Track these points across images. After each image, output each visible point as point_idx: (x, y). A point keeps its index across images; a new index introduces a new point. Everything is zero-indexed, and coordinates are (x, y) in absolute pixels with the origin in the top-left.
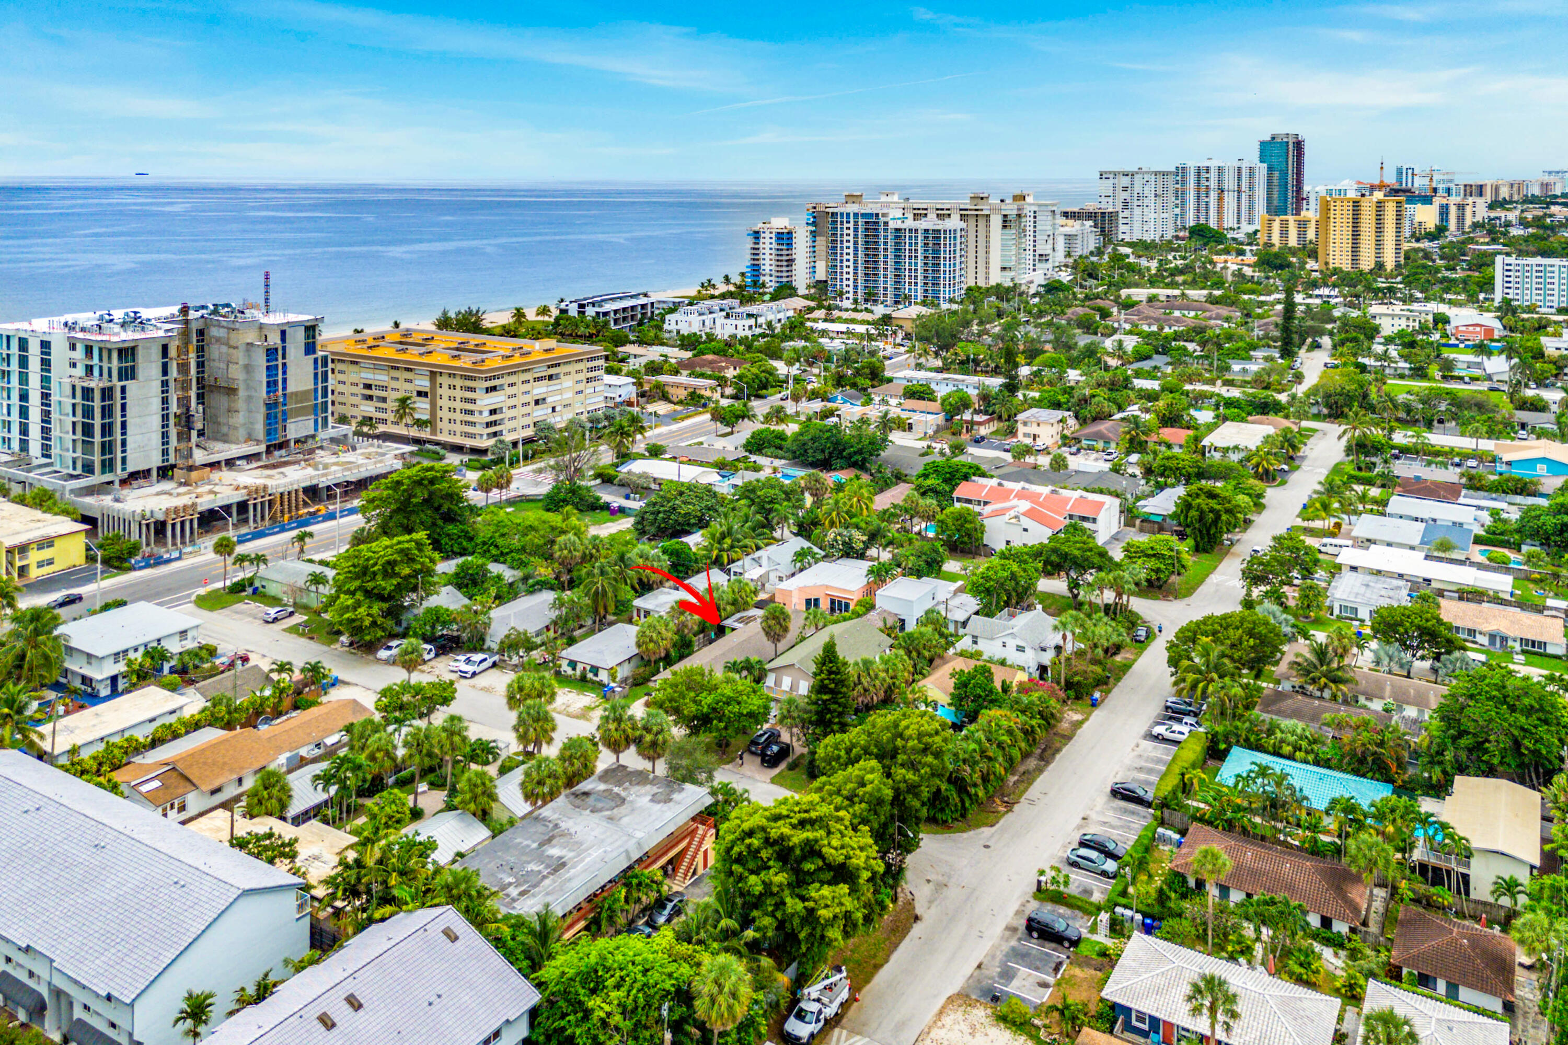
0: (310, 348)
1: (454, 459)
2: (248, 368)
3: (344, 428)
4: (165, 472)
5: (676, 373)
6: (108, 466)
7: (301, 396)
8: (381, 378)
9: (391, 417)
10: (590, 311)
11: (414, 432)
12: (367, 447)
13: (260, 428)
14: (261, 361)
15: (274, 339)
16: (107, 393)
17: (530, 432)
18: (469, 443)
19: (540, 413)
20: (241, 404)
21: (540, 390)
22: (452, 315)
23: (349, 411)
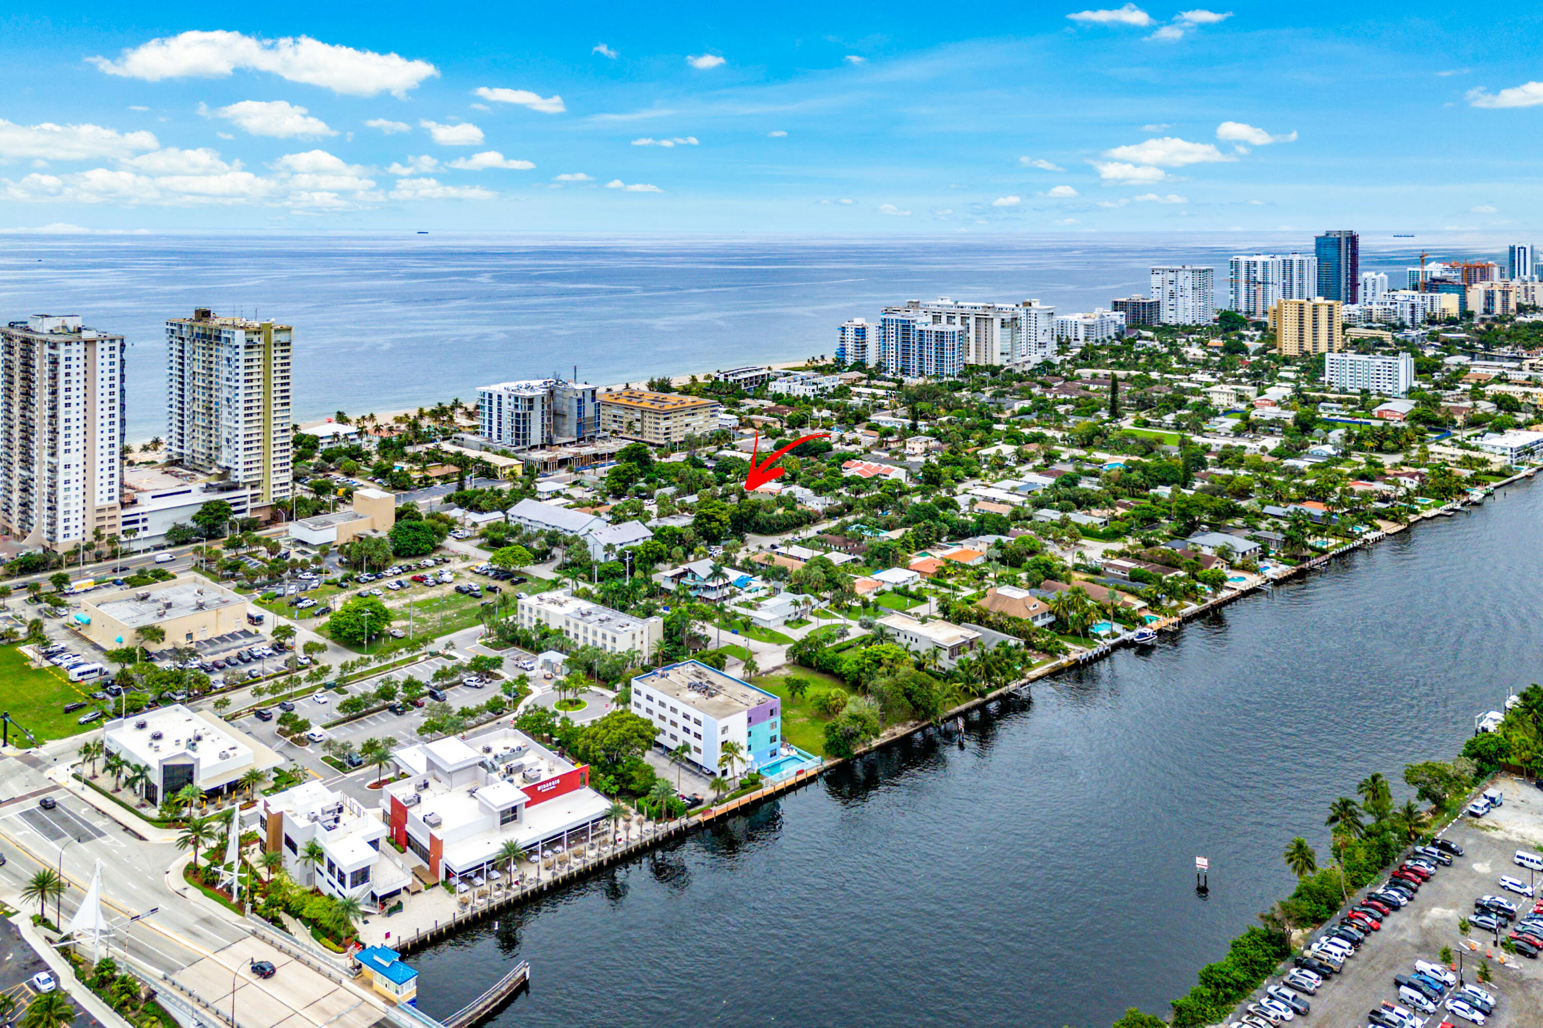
0: (593, 399)
1: (650, 448)
2: (570, 407)
3: (606, 433)
4: (543, 447)
5: (761, 414)
6: (524, 443)
7: (590, 419)
8: (621, 413)
9: (624, 430)
10: (731, 379)
11: (634, 437)
12: (614, 441)
13: (575, 431)
14: (575, 404)
15: (580, 396)
16: (524, 415)
17: (682, 439)
18: (657, 442)
19: (689, 430)
20: (567, 421)
21: (688, 420)
22: (656, 380)
23: (608, 428)
